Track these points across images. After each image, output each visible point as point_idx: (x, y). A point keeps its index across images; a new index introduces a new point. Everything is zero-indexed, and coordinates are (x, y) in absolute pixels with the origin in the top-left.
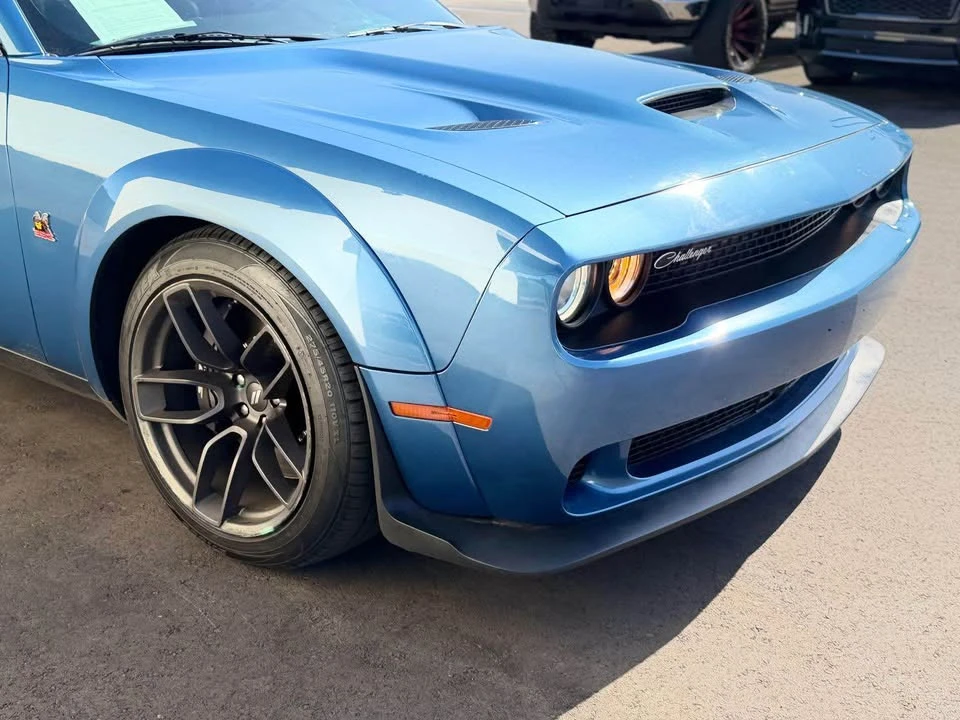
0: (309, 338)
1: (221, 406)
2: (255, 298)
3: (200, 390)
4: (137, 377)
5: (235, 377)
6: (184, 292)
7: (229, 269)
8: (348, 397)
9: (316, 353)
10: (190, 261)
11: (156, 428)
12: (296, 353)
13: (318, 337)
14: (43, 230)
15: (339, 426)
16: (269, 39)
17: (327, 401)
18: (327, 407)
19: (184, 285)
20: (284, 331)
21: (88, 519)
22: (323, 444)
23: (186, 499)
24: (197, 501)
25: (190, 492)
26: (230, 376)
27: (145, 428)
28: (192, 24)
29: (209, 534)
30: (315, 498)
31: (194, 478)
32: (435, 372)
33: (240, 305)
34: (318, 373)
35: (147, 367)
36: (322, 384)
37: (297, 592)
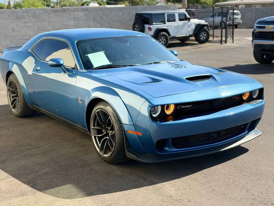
0: (115, 119)
1: (105, 133)
2: (108, 112)
3: (103, 130)
4: (92, 127)
5: (108, 128)
6: (99, 111)
7: (104, 107)
8: (121, 129)
9: (116, 121)
10: (99, 106)
11: (95, 137)
12: (113, 121)
13: (117, 119)
14: (80, 101)
15: (119, 135)
16: (125, 66)
17: (118, 130)
18: (118, 131)
19: (98, 110)
20: (112, 118)
21: (84, 155)
22: (117, 138)
23: (98, 150)
24: (100, 151)
25: (99, 148)
26: (107, 127)
27: (93, 137)
28: (112, 63)
29: (102, 157)
30: (116, 149)
31: (100, 146)
32: (134, 125)
33: (106, 113)
34: (116, 125)
35: (94, 126)
36: (117, 127)
37: (114, 167)
